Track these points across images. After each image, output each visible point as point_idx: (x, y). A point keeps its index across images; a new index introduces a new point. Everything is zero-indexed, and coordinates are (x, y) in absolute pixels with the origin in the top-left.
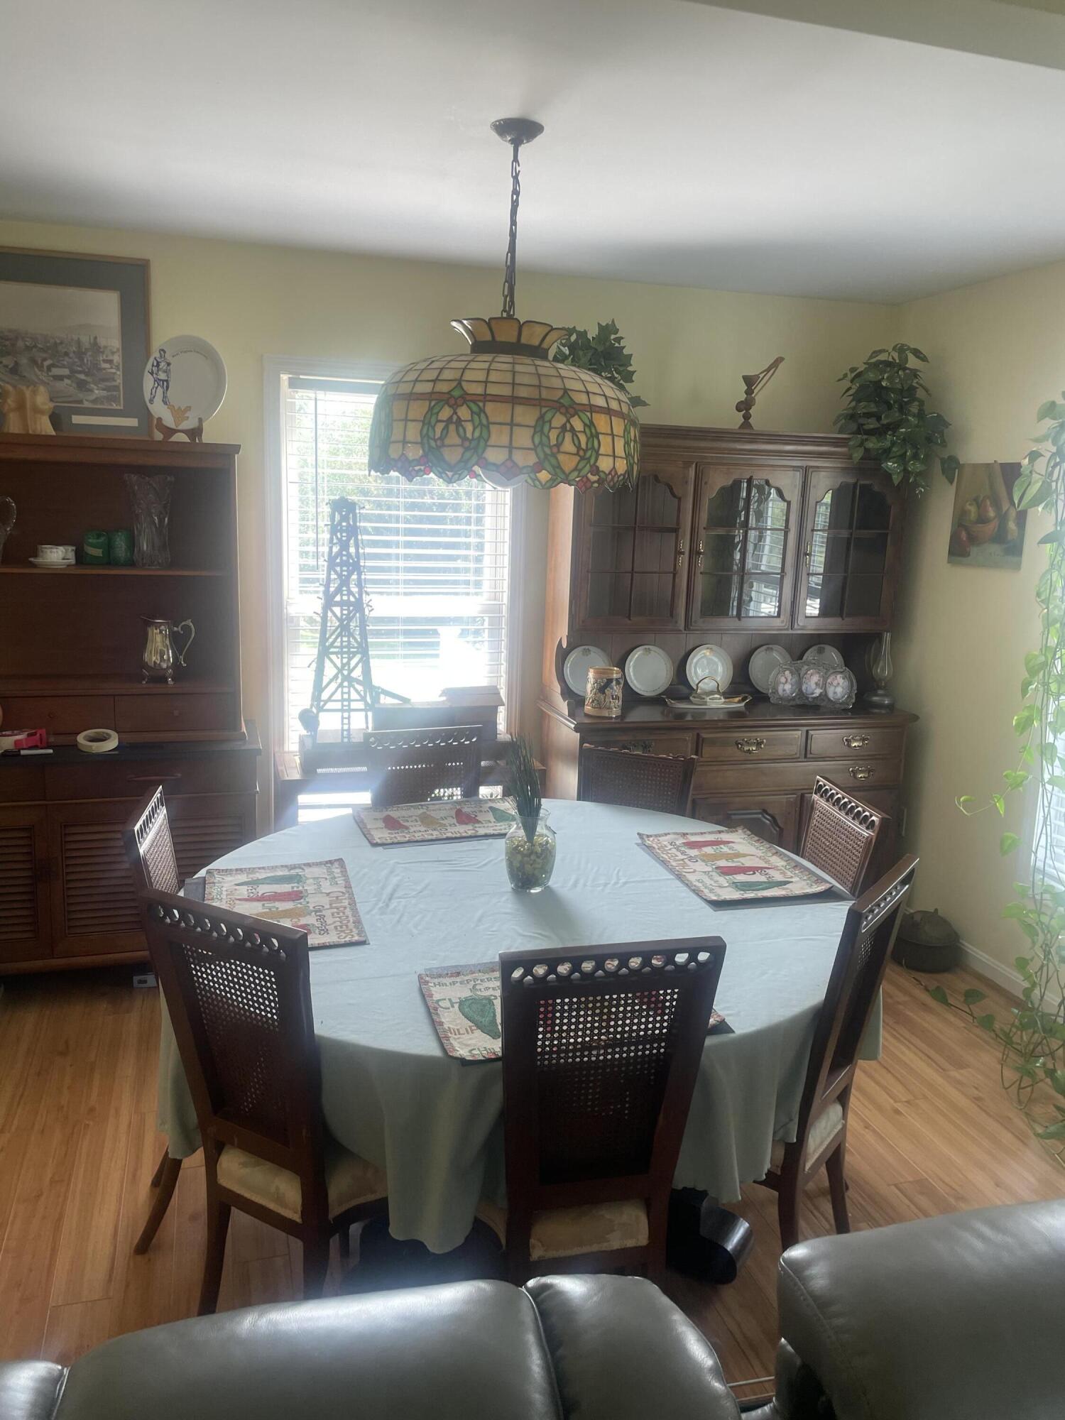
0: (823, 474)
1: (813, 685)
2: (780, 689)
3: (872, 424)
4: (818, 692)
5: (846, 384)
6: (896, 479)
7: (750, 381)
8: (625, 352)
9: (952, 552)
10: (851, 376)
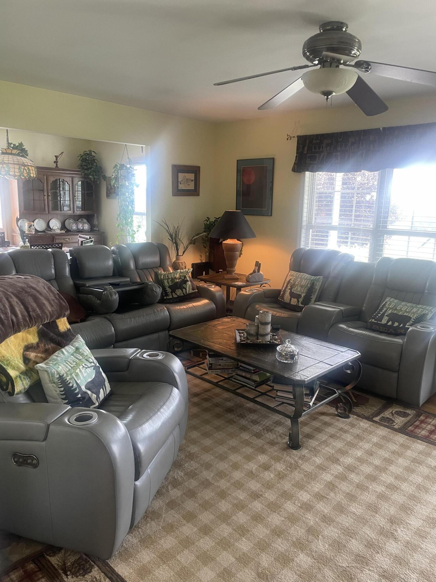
0: (76, 178)
1: (80, 226)
2: (73, 228)
3: (85, 167)
4: (82, 228)
5: (79, 158)
6: (92, 180)
7: (56, 157)
8: (26, 149)
9: (107, 196)
10: (80, 156)
